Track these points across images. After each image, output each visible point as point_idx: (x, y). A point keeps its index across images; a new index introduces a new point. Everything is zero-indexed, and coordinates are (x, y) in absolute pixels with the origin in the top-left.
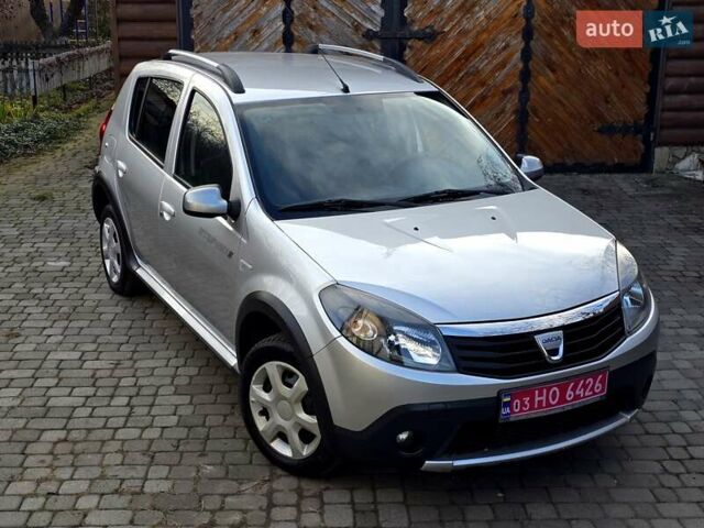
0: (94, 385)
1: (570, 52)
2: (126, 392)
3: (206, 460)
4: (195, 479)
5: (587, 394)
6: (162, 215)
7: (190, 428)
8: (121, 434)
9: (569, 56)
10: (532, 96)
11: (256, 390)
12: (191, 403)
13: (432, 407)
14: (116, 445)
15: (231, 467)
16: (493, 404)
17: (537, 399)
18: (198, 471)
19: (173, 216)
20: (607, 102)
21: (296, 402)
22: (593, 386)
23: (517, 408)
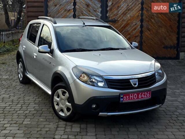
0: (12, 102)
1: (154, 26)
2: (21, 104)
3: (41, 118)
4: (37, 121)
5: (145, 97)
6: (34, 57)
7: (37, 111)
8: (18, 112)
9: (154, 27)
10: (144, 38)
11: (56, 98)
12: (39, 106)
13: (101, 97)
14: (16, 114)
15: (48, 119)
16: (118, 97)
17: (131, 97)
18: (38, 120)
19: (36, 56)
20: (165, 39)
21: (66, 99)
22: (147, 95)
23: (125, 99)
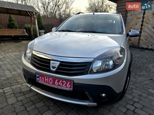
17: (46, 80)
22: (66, 84)
23: (41, 79)
